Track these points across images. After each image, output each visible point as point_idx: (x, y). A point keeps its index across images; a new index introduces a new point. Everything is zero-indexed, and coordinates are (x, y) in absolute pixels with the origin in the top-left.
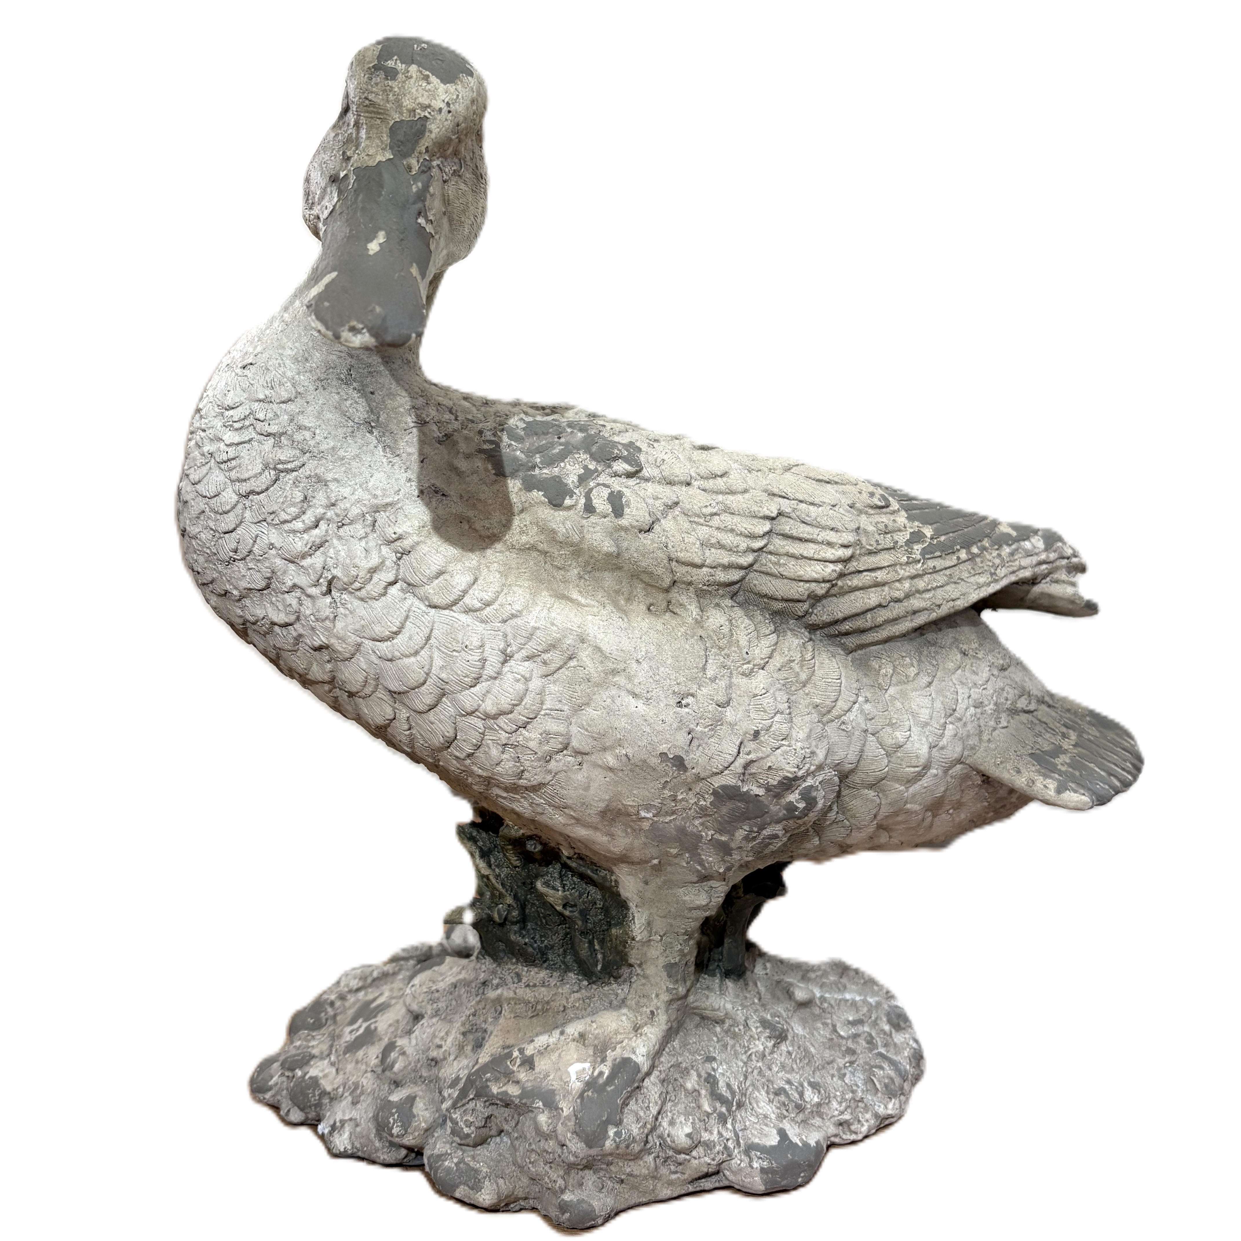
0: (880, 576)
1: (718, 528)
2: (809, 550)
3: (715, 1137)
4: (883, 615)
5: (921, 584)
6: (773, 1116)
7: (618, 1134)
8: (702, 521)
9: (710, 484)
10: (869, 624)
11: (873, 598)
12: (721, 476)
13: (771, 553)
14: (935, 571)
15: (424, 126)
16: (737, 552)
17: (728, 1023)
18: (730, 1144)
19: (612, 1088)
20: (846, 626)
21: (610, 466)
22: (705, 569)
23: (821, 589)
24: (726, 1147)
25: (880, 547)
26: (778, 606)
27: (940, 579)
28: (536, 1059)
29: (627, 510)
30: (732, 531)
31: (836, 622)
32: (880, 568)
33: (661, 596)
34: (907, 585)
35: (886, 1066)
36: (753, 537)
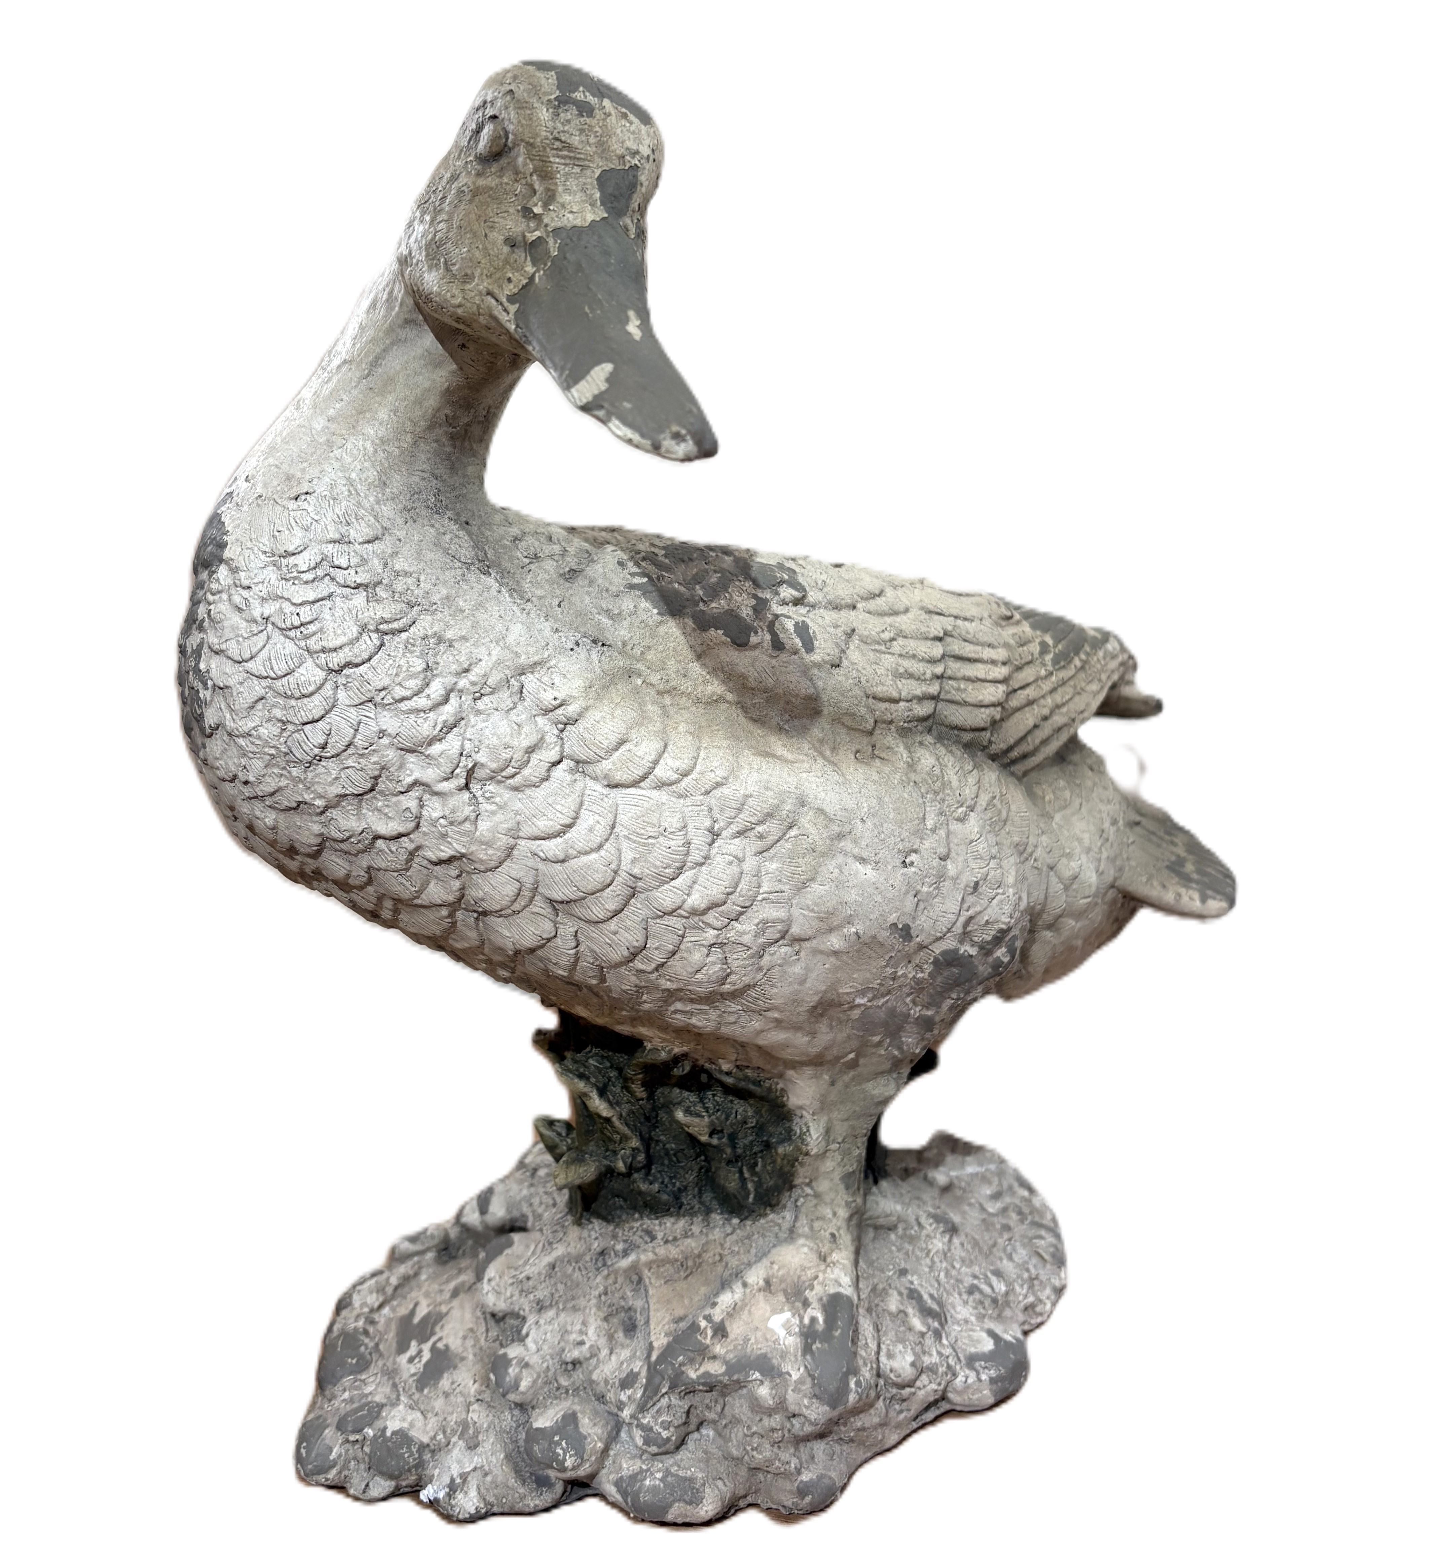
0: (1030, 692)
1: (900, 655)
2: (979, 671)
3: (935, 1359)
4: (1040, 735)
5: (1058, 698)
6: (973, 1319)
7: (858, 1384)
8: (883, 648)
9: (872, 605)
10: (1031, 747)
11: (1028, 718)
12: (879, 595)
13: (950, 678)
14: (1064, 683)
15: (635, 177)
16: (925, 680)
17: (901, 1227)
18: (951, 1361)
19: (839, 1331)
20: (1015, 754)
21: (777, 593)
22: (902, 704)
23: (997, 713)
24: (949, 1367)
25: (1023, 662)
26: (967, 737)
27: (1068, 691)
28: (727, 1324)
29: (816, 644)
30: (914, 656)
31: (1010, 749)
32: (1027, 685)
33: (865, 740)
34: (1049, 701)
35: (1043, 1232)
36: (932, 661)
